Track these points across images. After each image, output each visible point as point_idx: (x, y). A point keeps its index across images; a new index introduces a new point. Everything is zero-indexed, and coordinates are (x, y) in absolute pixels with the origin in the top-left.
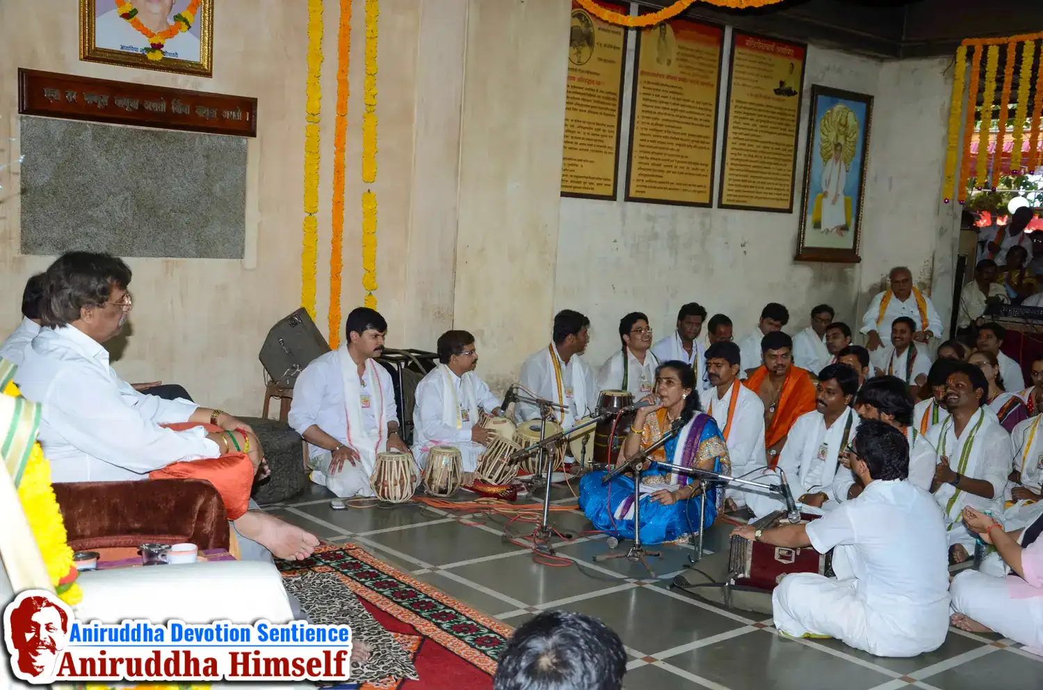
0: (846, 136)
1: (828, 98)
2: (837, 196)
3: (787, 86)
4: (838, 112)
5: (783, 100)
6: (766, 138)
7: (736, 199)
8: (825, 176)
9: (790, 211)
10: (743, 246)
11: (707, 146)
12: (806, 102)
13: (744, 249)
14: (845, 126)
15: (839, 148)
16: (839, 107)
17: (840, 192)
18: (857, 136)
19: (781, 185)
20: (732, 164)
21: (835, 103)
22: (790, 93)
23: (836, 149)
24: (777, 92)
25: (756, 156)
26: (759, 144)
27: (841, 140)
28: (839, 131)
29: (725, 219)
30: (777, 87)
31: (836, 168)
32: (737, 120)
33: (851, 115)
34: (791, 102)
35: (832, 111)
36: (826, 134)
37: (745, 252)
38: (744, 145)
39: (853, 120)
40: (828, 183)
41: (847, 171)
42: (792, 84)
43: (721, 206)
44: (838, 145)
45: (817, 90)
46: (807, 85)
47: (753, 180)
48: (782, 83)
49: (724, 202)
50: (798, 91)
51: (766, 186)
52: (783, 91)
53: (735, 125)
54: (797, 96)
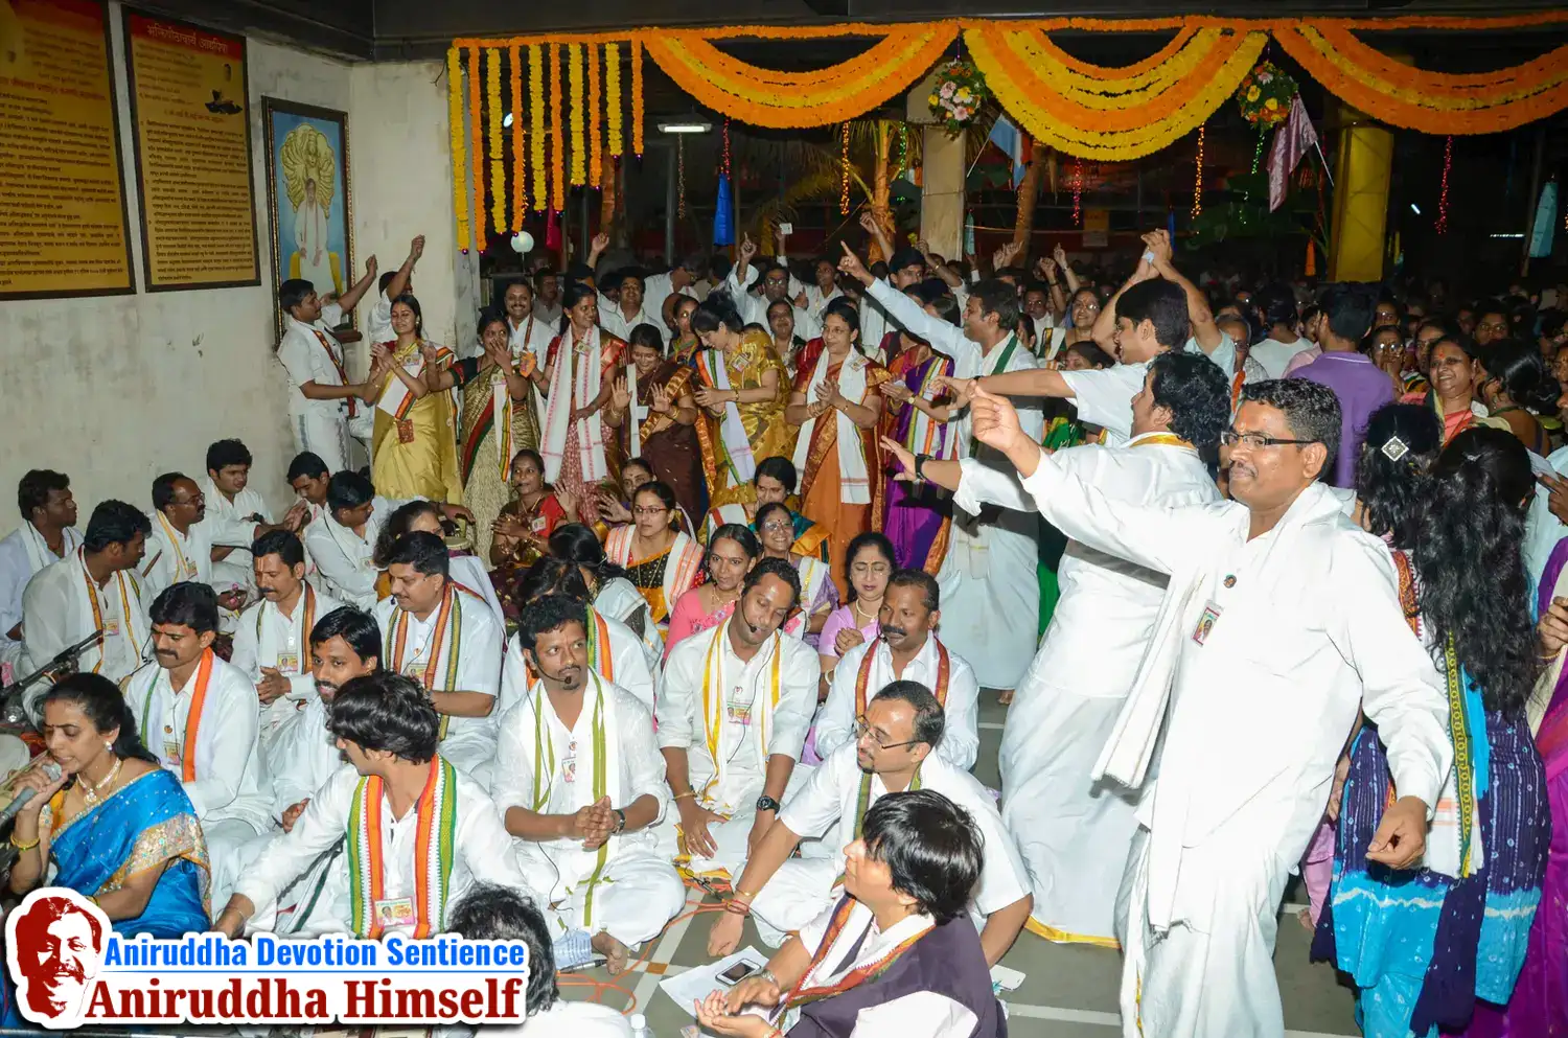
0: (320, 169)
1: (288, 116)
2: (318, 253)
3: (225, 98)
4: (304, 135)
5: (221, 120)
6: (203, 177)
7: (174, 274)
8: (298, 229)
9: (257, 282)
10: (195, 344)
11: (111, 196)
12: (257, 122)
13: (198, 348)
14: (316, 154)
15: (312, 186)
16: (304, 128)
17: (322, 247)
18: (333, 168)
19: (238, 246)
20: (157, 222)
21: (296, 123)
22: (231, 109)
23: (307, 188)
24: (212, 107)
25: (195, 207)
26: (195, 188)
27: (313, 175)
28: (308, 161)
29: (161, 307)
30: (211, 99)
31: (311, 215)
32: (155, 153)
33: (321, 139)
34: (233, 123)
35: (295, 136)
36: (293, 168)
37: (200, 352)
38: (172, 190)
39: (325, 147)
40: (304, 237)
41: (327, 218)
42: (231, 95)
43: (151, 289)
44: (309, 181)
45: (270, 105)
46: (254, 99)
47: (194, 242)
48: (216, 95)
49: (155, 281)
50: (242, 105)
51: (215, 250)
52: (219, 106)
53: (153, 160)
54: (242, 112)
